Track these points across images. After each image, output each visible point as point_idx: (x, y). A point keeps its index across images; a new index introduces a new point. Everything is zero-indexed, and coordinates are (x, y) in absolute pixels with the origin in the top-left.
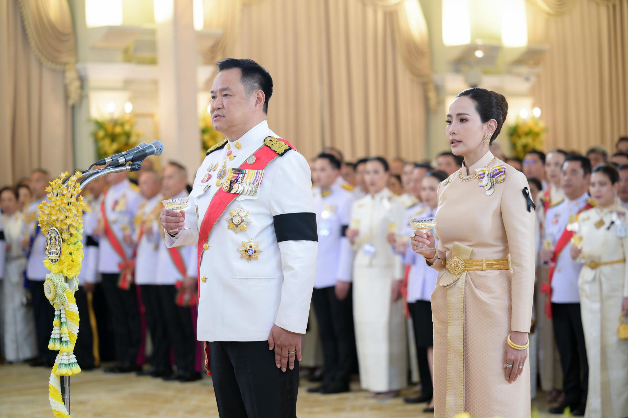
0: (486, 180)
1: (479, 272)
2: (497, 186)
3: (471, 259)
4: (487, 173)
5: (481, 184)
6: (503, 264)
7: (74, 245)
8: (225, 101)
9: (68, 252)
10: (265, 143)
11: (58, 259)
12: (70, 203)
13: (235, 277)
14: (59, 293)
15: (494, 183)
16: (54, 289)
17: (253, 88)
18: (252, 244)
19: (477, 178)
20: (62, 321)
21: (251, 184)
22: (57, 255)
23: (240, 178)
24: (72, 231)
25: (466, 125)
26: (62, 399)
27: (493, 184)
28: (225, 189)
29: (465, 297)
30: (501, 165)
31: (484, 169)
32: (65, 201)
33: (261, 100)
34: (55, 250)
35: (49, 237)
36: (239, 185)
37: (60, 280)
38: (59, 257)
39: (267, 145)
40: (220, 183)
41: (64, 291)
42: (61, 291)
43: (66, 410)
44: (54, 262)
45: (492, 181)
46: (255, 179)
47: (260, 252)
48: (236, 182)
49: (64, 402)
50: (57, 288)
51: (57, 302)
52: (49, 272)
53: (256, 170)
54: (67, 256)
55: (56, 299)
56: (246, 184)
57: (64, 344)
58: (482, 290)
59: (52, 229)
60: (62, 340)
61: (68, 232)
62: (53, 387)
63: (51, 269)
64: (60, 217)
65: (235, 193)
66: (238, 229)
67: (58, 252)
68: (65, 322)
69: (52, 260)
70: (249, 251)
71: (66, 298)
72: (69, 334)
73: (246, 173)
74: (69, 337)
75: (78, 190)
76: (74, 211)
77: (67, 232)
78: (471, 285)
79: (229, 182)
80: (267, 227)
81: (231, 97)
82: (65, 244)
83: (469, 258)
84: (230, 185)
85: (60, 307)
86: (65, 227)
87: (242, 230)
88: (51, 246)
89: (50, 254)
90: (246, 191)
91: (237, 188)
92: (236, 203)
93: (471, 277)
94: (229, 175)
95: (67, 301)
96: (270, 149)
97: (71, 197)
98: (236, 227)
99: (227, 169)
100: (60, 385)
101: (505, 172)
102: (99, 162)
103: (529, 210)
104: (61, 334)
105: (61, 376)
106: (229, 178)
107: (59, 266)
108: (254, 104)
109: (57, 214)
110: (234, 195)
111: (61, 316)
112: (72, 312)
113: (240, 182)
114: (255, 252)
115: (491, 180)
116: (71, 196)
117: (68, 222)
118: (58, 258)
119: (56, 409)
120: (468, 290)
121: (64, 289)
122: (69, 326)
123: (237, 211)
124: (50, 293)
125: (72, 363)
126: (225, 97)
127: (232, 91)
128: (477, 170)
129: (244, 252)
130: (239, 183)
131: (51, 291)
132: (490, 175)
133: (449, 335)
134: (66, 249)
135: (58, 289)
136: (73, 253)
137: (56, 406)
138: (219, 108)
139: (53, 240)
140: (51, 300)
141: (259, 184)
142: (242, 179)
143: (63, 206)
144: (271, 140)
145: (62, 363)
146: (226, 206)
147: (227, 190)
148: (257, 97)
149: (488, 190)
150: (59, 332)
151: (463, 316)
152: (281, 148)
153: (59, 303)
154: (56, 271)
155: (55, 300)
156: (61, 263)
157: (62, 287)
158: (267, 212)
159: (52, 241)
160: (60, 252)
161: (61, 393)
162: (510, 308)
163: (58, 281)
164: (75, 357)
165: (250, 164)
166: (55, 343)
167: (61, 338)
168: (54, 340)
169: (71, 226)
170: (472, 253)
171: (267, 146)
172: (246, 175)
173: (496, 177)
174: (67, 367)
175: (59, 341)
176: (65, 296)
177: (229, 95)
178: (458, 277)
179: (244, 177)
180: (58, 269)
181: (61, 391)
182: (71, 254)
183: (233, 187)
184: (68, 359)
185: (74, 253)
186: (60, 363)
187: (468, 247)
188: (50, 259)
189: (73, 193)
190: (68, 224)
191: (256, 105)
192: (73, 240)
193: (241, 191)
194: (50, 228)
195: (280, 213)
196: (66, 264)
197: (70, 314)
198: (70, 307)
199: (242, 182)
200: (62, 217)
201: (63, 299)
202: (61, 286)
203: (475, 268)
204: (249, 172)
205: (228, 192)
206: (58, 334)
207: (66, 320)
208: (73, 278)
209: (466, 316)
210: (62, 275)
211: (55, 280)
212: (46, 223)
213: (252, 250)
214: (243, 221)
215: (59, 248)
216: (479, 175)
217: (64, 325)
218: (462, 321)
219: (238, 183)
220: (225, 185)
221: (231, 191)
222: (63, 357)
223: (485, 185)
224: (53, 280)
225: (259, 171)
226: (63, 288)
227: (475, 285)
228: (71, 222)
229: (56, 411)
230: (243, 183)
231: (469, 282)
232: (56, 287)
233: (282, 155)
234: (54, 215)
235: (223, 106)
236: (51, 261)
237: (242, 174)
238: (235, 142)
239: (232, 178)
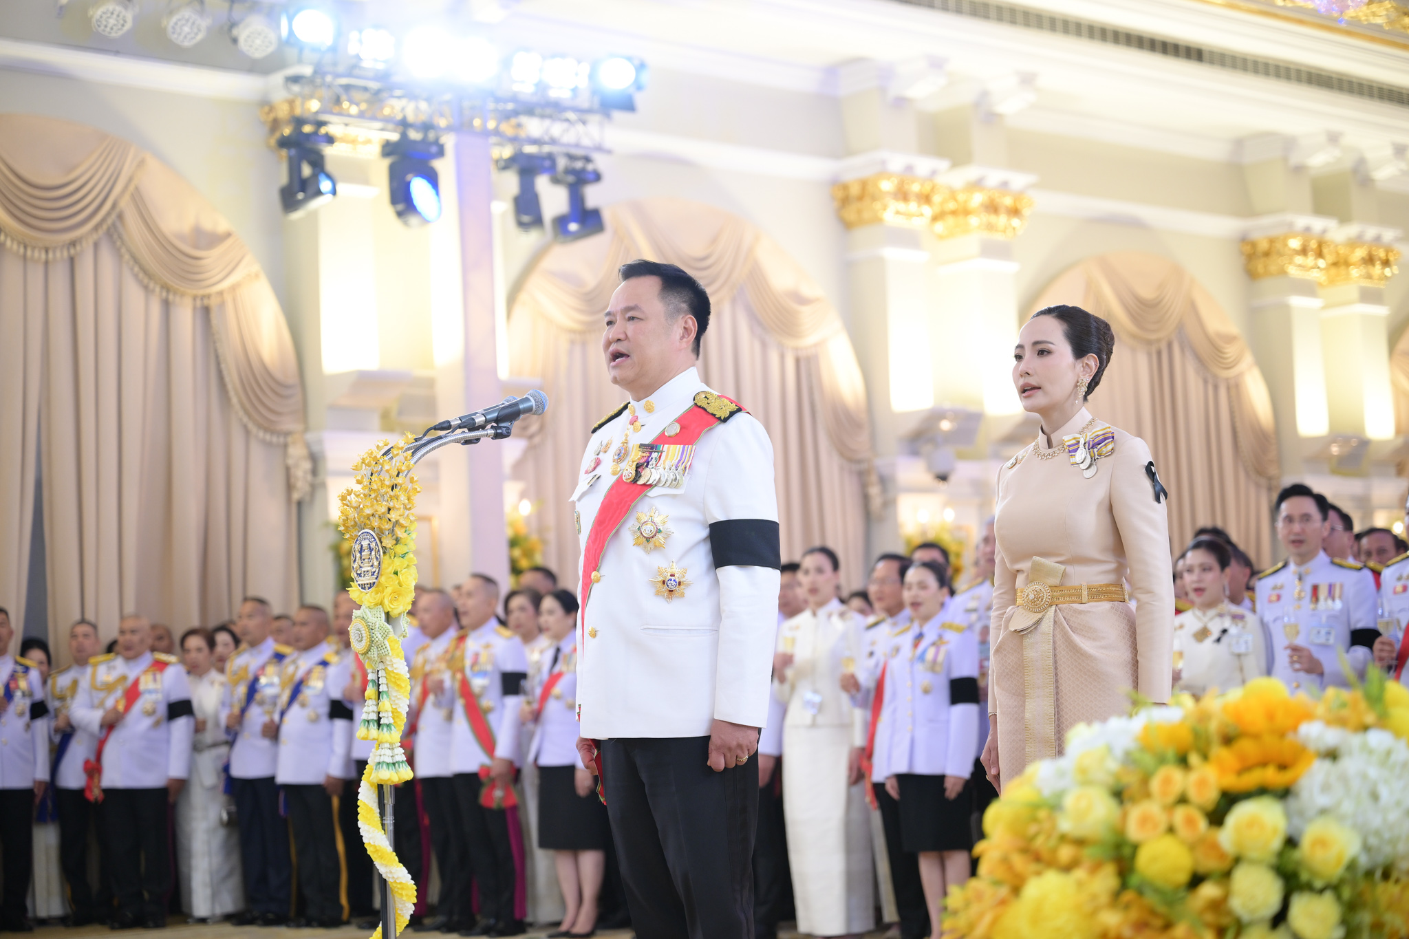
0: (1081, 454)
1: (1076, 606)
2: (1102, 461)
3: (1061, 585)
4: (1082, 442)
5: (1073, 460)
6: (1115, 593)
7: (401, 559)
8: (631, 328)
9: (391, 570)
10: (696, 401)
11: (374, 583)
12: (396, 485)
13: (646, 627)
14: (377, 639)
15: (1096, 457)
16: (368, 633)
17: (678, 311)
18: (675, 570)
19: (1067, 450)
20: (380, 690)
21: (674, 468)
23: (654, 459)
24: (400, 533)
25: (1047, 360)
26: (380, 825)
27: (1095, 460)
28: (627, 478)
29: (1055, 649)
30: (1106, 428)
31: (1078, 436)
32: (388, 482)
33: (689, 332)
34: (369, 568)
35: (357, 547)
36: (652, 470)
37: (379, 618)
38: (376, 579)
39: (699, 404)
40: (619, 469)
41: (384, 636)
42: (380, 636)
43: (388, 843)
44: (367, 588)
45: (1092, 455)
46: (680, 461)
47: (688, 585)
48: (647, 466)
49: (385, 830)
50: (374, 631)
51: (372, 656)
52: (359, 607)
53: (682, 446)
54: (390, 578)
55: (372, 650)
56: (665, 469)
57: (385, 729)
58: (1083, 635)
59: (363, 533)
60: (381, 723)
61: (393, 536)
62: (365, 804)
63: (363, 600)
64: (378, 510)
65: (644, 485)
66: (651, 545)
67: (374, 570)
68: (387, 692)
69: (363, 587)
70: (670, 582)
71: (389, 648)
72: (393, 712)
73: (663, 450)
74: (393, 718)
75: (408, 464)
76: (403, 498)
77: (390, 535)
78: (1064, 628)
79: (634, 467)
80: (698, 543)
81: (641, 322)
82: (387, 557)
83: (1058, 583)
84: (636, 471)
85: (377, 666)
86: (387, 526)
87: (657, 548)
89: (361, 577)
90: (663, 480)
91: (648, 475)
92: (647, 500)
93: (1064, 615)
94: (633, 453)
95: (390, 654)
96: (705, 412)
97: (398, 475)
98: (648, 541)
99: (630, 445)
100: (377, 800)
101: (1113, 437)
102: (439, 424)
103: (1158, 500)
104: (379, 713)
105: (378, 785)
106: (634, 460)
107: (377, 594)
108: (679, 337)
109: (372, 506)
110: (644, 487)
111: (378, 681)
112: (397, 674)
113: (654, 465)
114: (680, 583)
115: (1090, 452)
116: (397, 473)
117: (393, 516)
118: (375, 581)
119: (372, 843)
120: (1059, 636)
121: (386, 633)
122: (393, 699)
123: (648, 514)
124: (362, 640)
125: (398, 762)
126: (631, 322)
127: (643, 312)
128: (1066, 438)
129: (661, 584)
130: (651, 467)
131: (363, 637)
132: (1089, 445)
133: (1028, 715)
134: (389, 565)
135: (376, 633)
136: (400, 571)
137: (370, 836)
138: (619, 340)
139: (366, 551)
140: (362, 655)
141: (687, 468)
142: (656, 461)
143: (384, 490)
144: (706, 397)
145: (381, 760)
146: (629, 506)
147: (631, 480)
148: (685, 328)
149: (1087, 469)
150: (375, 709)
151: (1054, 680)
152: (724, 408)
153: (376, 658)
154: (372, 602)
155: (369, 653)
156: (380, 588)
157: (383, 629)
158: (699, 516)
160: (378, 572)
161: (378, 815)
162: (1135, 664)
163: (376, 619)
164: (403, 751)
165: (670, 437)
166: (369, 728)
167: (379, 719)
168: (367, 723)
169: (397, 525)
170: (1064, 575)
171: (700, 407)
172: (664, 455)
173: (1099, 446)
174: (390, 768)
175: (376, 725)
176: (388, 645)
177: (638, 318)
178: (1040, 616)
179: (660, 457)
180: (374, 599)
181: (378, 811)
182: (396, 573)
183: (641, 473)
184: (391, 755)
185: (402, 572)
186: (378, 761)
187: (1057, 564)
188: (359, 585)
189: (401, 470)
190: (393, 520)
191: (681, 340)
192: (400, 549)
193: (655, 479)
194: (359, 532)
195: (721, 517)
196: (389, 590)
197: (395, 678)
198: (394, 666)
200: (383, 509)
201: (383, 651)
202: (380, 628)
203: (1069, 599)
204: (669, 449)
205: (633, 483)
206: (374, 712)
207: (388, 688)
208: (400, 614)
209: (1057, 681)
210: (382, 609)
211: (370, 617)
212: (352, 523)
213: (674, 581)
214: (659, 531)
215: (376, 563)
216: (1069, 446)
217: (385, 696)
218: (1052, 690)
220: (627, 470)
221: (637, 481)
222: (383, 752)
223: (1081, 461)
224: (366, 618)
225: (687, 446)
226: (385, 631)
227: (1071, 627)
228: (398, 518)
229: (372, 846)
230: (659, 467)
231: (1061, 623)
232: (372, 629)
233: (725, 420)
234: (368, 506)
235: (627, 336)
236: (360, 588)
237: (656, 453)
238: (644, 402)
239: (639, 459)
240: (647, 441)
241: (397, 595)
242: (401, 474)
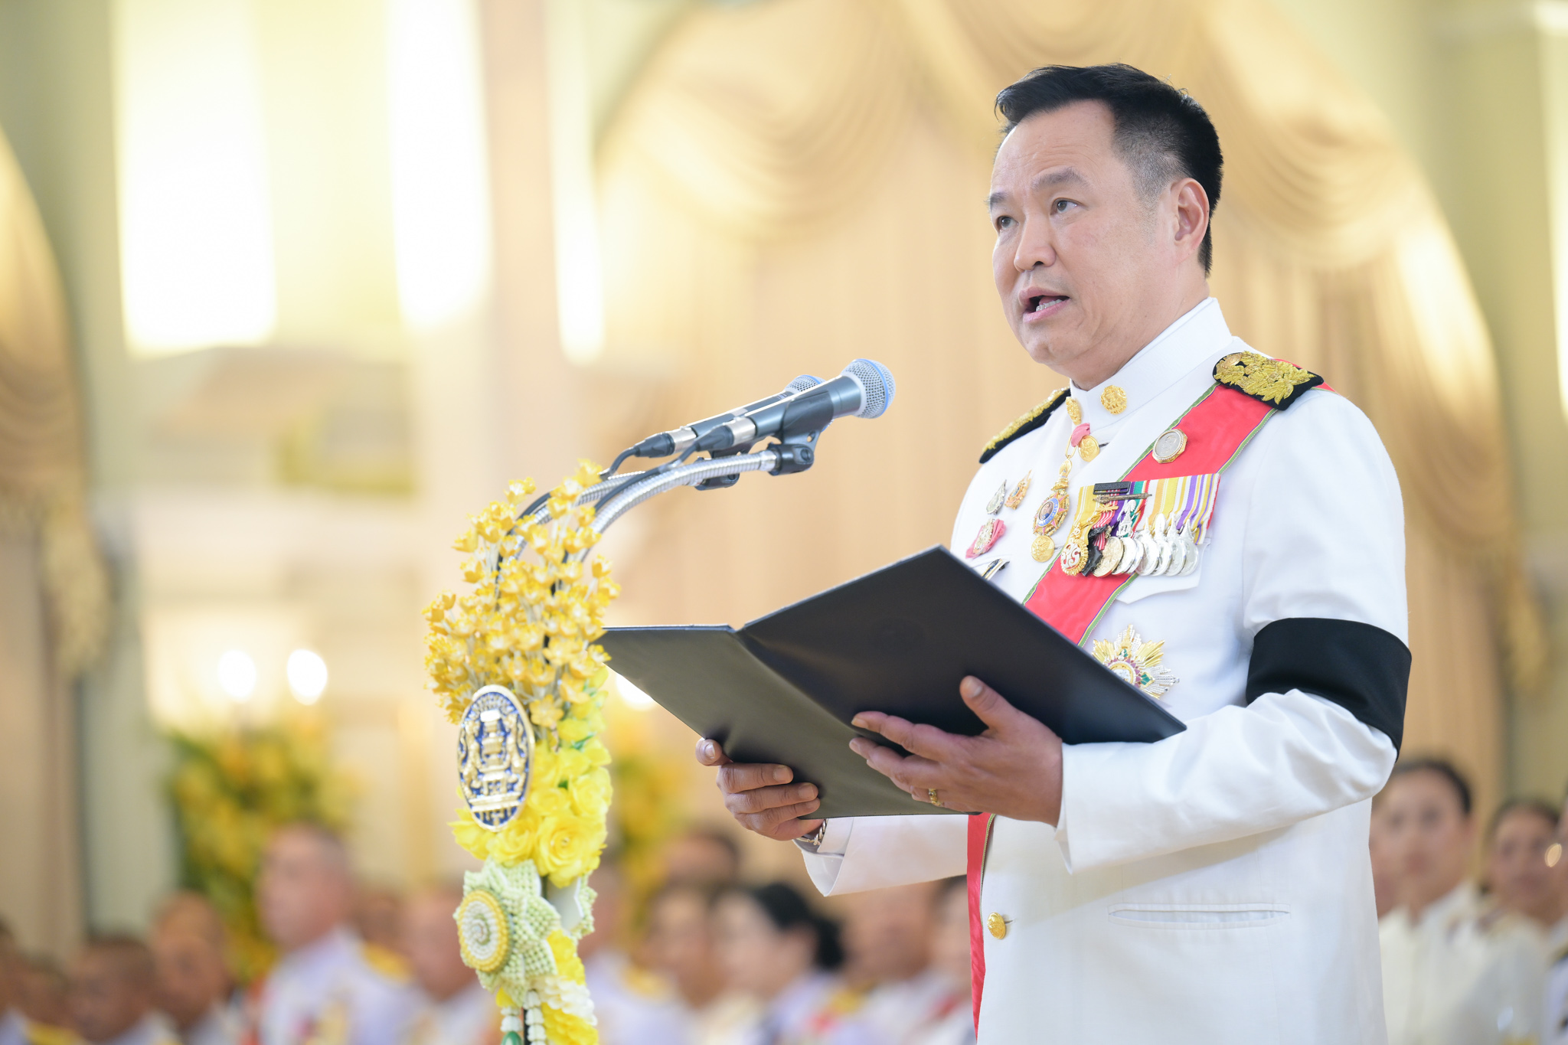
7: (575, 752)
8: (1064, 230)
9: (553, 777)
10: (1219, 375)
11: (514, 809)
12: (560, 582)
13: (1119, 907)
14: (525, 937)
16: (503, 924)
17: (1161, 172)
21: (1172, 531)
22: (510, 794)
23: (1128, 515)
24: (571, 692)
28: (1071, 563)
32: (541, 576)
33: (1193, 217)
35: (471, 727)
36: (1125, 543)
37: (528, 889)
38: (520, 798)
39: (1225, 380)
40: (1051, 547)
41: (542, 929)
42: (530, 931)
44: (496, 821)
46: (1186, 513)
48: (1113, 533)
50: (515, 919)
51: (513, 976)
53: (1190, 481)
54: (551, 796)
55: (512, 963)
56: (1153, 537)
59: (486, 696)
61: (555, 699)
63: (487, 848)
64: (522, 640)
65: (1110, 576)
67: (513, 778)
69: (486, 817)
71: (551, 958)
73: (1149, 492)
75: (587, 533)
77: (550, 698)
79: (1085, 539)
81: (1083, 209)
82: (543, 747)
84: (1090, 546)
85: (523, 999)
86: (543, 678)
88: (483, 763)
89: (480, 794)
90: (1152, 562)
91: (1120, 554)
92: (1118, 612)
94: (1081, 508)
95: (555, 971)
96: (1240, 396)
97: (563, 563)
99: (1073, 492)
102: (648, 442)
106: (1084, 523)
107: (521, 832)
108: (1171, 234)
109: (507, 631)
110: (1109, 583)
111: (527, 1034)
112: (570, 1018)
113: (1129, 529)
116: (561, 555)
117: (555, 656)
118: (516, 803)
121: (545, 923)
123: (1119, 642)
124: (487, 941)
126: (1060, 212)
130: (1124, 533)
131: (489, 934)
134: (546, 765)
135: (521, 922)
136: (575, 780)
138: (1039, 263)
139: (492, 735)
140: (489, 974)
141: (1204, 528)
142: (1133, 520)
143: (533, 595)
144: (1241, 363)
147: (1080, 568)
148: (1181, 209)
152: (1281, 380)
153: (521, 983)
154: (508, 854)
155: (507, 969)
156: (530, 820)
157: (537, 913)
159: (485, 742)
160: (524, 784)
163: (519, 892)
165: (1164, 463)
169: (562, 676)
171: (1228, 387)
172: (1150, 503)
176: (548, 950)
177: (1078, 205)
179: (1142, 509)
180: (517, 845)
182: (564, 785)
183: (1100, 552)
185: (578, 782)
188: (477, 815)
189: (572, 546)
190: (555, 665)
191: (1179, 237)
192: (571, 730)
193: (1133, 563)
196: (550, 823)
197: (565, 1026)
198: (564, 998)
199: (1134, 530)
201: (538, 964)
202: (532, 911)
204: (1159, 489)
205: (1084, 575)
208: (574, 880)
210: (533, 869)
211: (507, 888)
212: (459, 672)
214: (1143, 681)
215: (518, 763)
219: (1118, 533)
220: (1068, 550)
221: (1093, 570)
224: (497, 888)
225: (1199, 479)
226: (540, 919)
230: (1141, 533)
232: (510, 915)
233: (1283, 407)
234: (496, 633)
235: (1056, 253)
236: (480, 822)
237: (1132, 501)
238: (1099, 390)
239: (1094, 519)
240: (1115, 476)
241: (568, 833)
242: (571, 558)
